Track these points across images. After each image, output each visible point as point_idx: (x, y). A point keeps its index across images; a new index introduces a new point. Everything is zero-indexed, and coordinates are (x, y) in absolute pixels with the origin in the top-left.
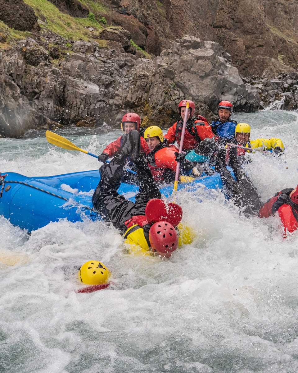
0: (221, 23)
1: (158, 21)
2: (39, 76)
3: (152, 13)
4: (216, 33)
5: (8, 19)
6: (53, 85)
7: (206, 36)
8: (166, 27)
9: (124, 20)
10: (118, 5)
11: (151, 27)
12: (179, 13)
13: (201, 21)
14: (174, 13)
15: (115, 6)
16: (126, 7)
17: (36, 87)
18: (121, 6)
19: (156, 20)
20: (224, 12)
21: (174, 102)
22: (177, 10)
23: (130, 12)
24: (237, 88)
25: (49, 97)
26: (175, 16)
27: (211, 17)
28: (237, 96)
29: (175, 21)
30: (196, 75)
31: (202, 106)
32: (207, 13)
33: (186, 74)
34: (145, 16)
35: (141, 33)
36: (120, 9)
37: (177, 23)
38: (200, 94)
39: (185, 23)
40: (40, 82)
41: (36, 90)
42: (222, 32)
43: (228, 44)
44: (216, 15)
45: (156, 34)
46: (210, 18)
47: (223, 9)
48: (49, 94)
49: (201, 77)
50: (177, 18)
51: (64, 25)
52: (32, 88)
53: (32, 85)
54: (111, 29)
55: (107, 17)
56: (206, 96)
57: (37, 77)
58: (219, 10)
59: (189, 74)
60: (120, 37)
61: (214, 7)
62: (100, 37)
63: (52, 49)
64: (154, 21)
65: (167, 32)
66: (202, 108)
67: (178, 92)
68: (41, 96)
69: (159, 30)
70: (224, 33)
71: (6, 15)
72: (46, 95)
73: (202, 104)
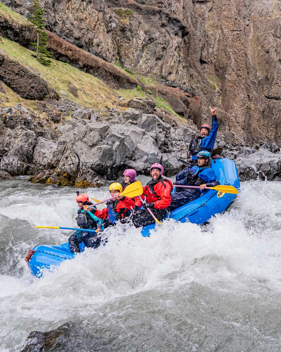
0: (276, 95)
1: (205, 92)
2: (10, 137)
3: (201, 86)
4: (267, 103)
5: (21, 91)
6: (20, 145)
7: (258, 106)
8: (214, 97)
9: (169, 91)
10: (166, 80)
11: (197, 97)
12: (232, 86)
13: (255, 93)
14: (228, 86)
15: (163, 80)
16: (172, 81)
17: (6, 146)
18: (168, 80)
19: (204, 92)
20: (279, 86)
21: (69, 167)
22: (230, 83)
23: (175, 85)
24: (148, 156)
25: (15, 155)
26: (228, 88)
27: (267, 89)
28: (148, 163)
29: (228, 93)
30: (86, 144)
31: (89, 172)
32: (264, 87)
33: (79, 143)
34: (193, 89)
35: (182, 102)
36: (167, 82)
37: (230, 94)
38: (88, 161)
39: (237, 95)
40: (10, 142)
41: (6, 149)
42: (272, 103)
43: (277, 113)
44: (272, 89)
45: (201, 103)
46: (266, 91)
47: (278, 83)
48: (15, 152)
49: (90, 146)
50: (230, 91)
51: (94, 95)
52: (3, 147)
53: (3, 145)
54: (137, 99)
55: (152, 89)
56: (92, 163)
57: (9, 138)
58: (275, 84)
59: (82, 143)
60: (143, 105)
61: (270, 82)
62: (128, 106)
63: (55, 114)
64: (202, 92)
65: (215, 102)
66: (89, 173)
67: (74, 158)
68: (9, 154)
69: (204, 100)
70: (274, 104)
71: (20, 87)
72: (13, 153)
73: (89, 170)
